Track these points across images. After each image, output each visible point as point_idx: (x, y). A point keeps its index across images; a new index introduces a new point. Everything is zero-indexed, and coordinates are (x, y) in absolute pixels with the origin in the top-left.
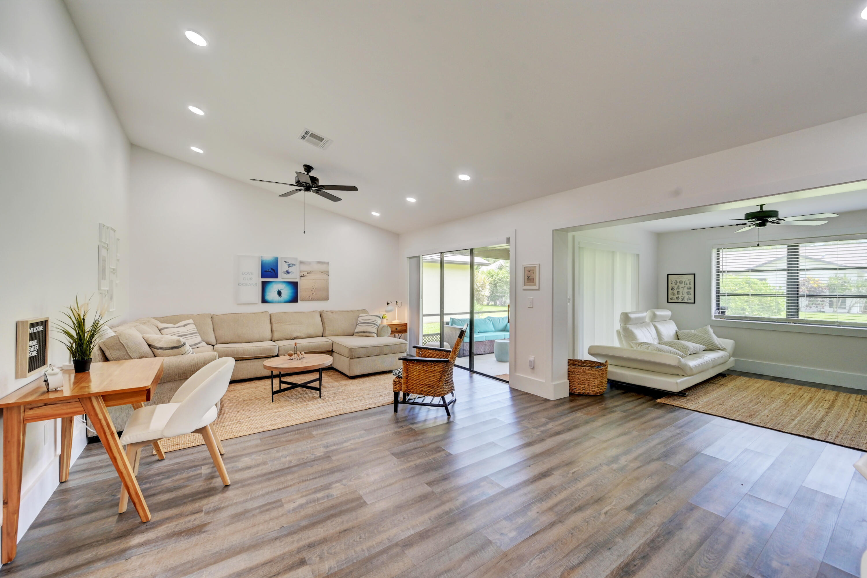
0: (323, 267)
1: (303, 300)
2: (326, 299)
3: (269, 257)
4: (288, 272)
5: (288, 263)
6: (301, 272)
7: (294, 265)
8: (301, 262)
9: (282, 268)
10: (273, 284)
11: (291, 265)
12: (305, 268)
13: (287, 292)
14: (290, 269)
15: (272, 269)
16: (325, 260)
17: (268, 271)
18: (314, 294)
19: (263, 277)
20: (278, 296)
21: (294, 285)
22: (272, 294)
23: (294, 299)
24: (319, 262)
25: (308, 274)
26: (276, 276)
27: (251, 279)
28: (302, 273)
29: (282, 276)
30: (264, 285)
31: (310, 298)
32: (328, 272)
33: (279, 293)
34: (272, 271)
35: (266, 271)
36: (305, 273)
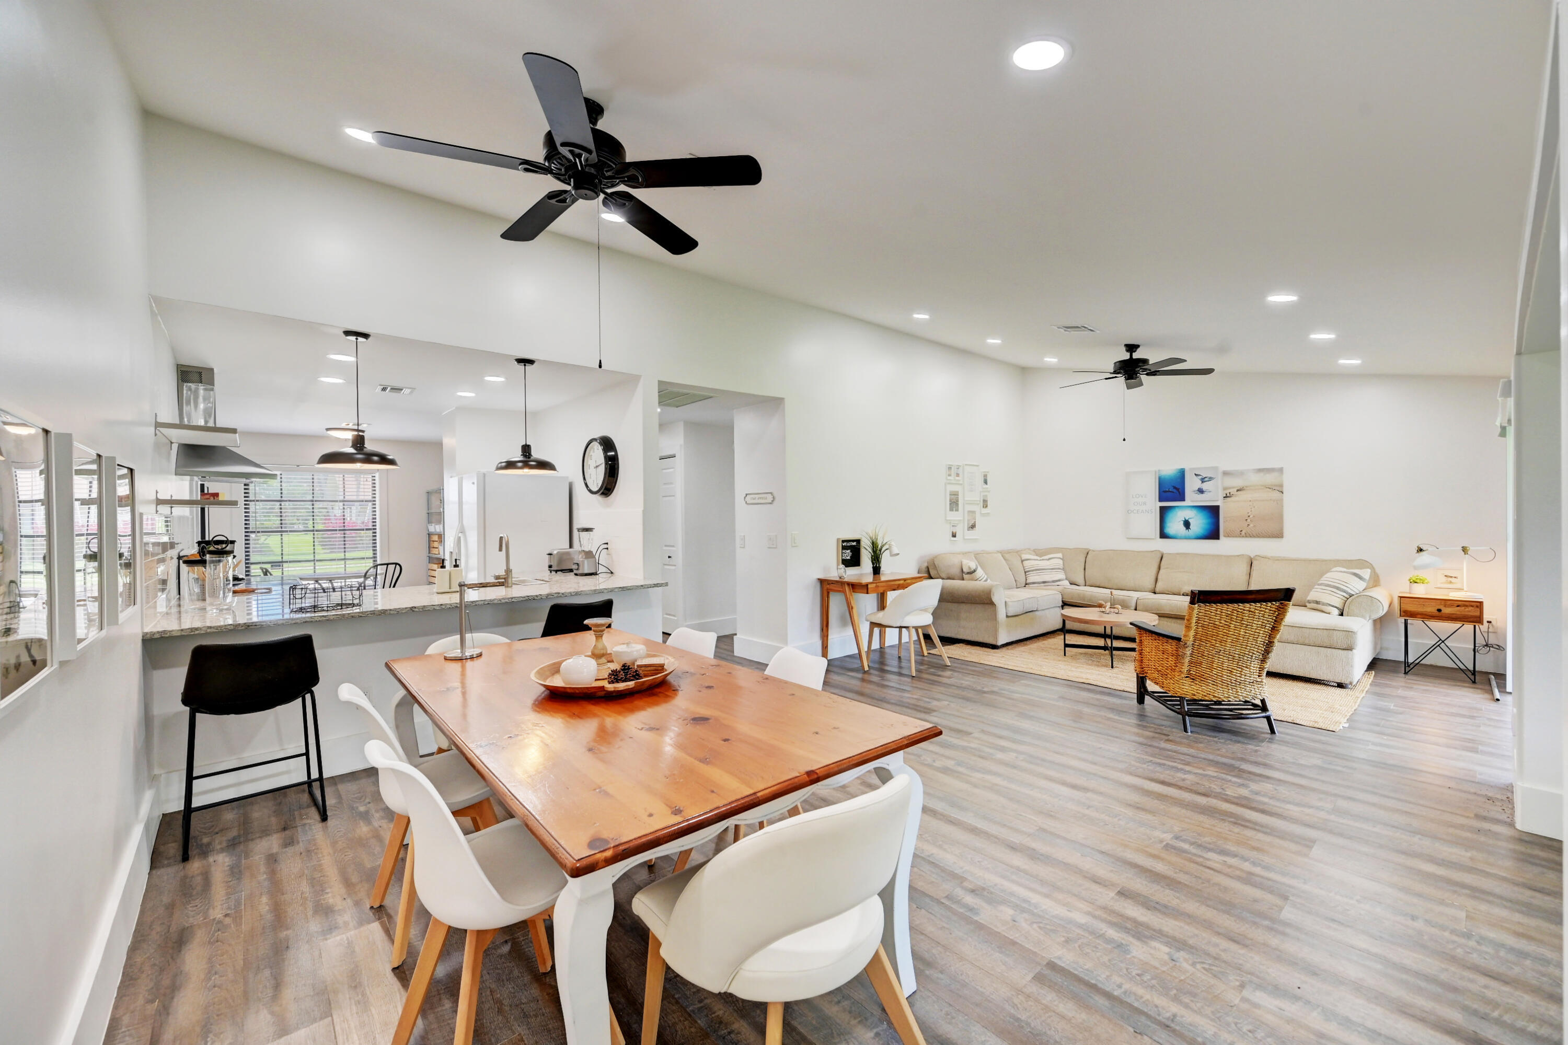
0: (1270, 479)
1: (1228, 536)
2: (1279, 535)
3: (1169, 469)
4: (1201, 491)
5: (1200, 477)
6: (1225, 489)
7: (1211, 479)
8: (1226, 473)
9: (1191, 485)
10: (1177, 509)
11: (1206, 479)
12: (1237, 482)
13: (1199, 523)
14: (1205, 486)
15: (1175, 488)
16: (1277, 465)
17: (1169, 491)
18: (1251, 525)
19: (1160, 500)
20: (1185, 528)
21: (1213, 511)
22: (1175, 525)
23: (1213, 534)
24: (1260, 470)
25: (1239, 492)
26: (1183, 499)
27: (1145, 503)
28: (1227, 492)
29: (1191, 498)
30: (1163, 511)
31: (1243, 533)
32: (1281, 486)
33: (1187, 524)
34: (1175, 491)
35: (1165, 492)
36: (1233, 491)
